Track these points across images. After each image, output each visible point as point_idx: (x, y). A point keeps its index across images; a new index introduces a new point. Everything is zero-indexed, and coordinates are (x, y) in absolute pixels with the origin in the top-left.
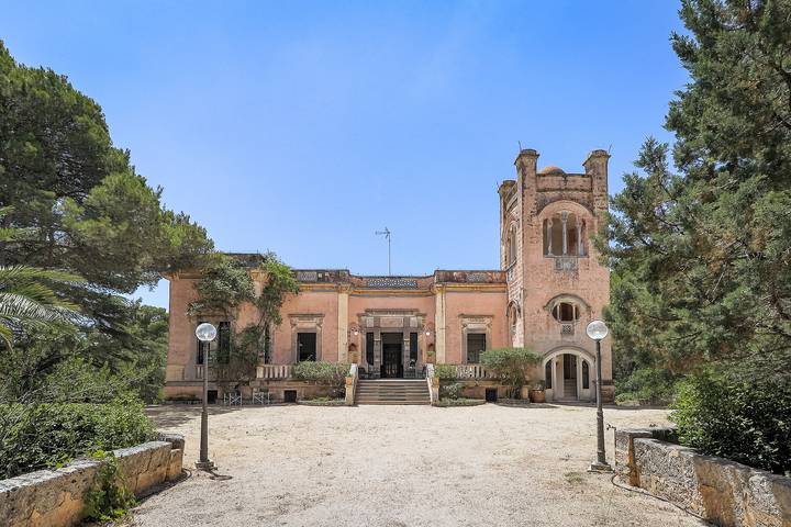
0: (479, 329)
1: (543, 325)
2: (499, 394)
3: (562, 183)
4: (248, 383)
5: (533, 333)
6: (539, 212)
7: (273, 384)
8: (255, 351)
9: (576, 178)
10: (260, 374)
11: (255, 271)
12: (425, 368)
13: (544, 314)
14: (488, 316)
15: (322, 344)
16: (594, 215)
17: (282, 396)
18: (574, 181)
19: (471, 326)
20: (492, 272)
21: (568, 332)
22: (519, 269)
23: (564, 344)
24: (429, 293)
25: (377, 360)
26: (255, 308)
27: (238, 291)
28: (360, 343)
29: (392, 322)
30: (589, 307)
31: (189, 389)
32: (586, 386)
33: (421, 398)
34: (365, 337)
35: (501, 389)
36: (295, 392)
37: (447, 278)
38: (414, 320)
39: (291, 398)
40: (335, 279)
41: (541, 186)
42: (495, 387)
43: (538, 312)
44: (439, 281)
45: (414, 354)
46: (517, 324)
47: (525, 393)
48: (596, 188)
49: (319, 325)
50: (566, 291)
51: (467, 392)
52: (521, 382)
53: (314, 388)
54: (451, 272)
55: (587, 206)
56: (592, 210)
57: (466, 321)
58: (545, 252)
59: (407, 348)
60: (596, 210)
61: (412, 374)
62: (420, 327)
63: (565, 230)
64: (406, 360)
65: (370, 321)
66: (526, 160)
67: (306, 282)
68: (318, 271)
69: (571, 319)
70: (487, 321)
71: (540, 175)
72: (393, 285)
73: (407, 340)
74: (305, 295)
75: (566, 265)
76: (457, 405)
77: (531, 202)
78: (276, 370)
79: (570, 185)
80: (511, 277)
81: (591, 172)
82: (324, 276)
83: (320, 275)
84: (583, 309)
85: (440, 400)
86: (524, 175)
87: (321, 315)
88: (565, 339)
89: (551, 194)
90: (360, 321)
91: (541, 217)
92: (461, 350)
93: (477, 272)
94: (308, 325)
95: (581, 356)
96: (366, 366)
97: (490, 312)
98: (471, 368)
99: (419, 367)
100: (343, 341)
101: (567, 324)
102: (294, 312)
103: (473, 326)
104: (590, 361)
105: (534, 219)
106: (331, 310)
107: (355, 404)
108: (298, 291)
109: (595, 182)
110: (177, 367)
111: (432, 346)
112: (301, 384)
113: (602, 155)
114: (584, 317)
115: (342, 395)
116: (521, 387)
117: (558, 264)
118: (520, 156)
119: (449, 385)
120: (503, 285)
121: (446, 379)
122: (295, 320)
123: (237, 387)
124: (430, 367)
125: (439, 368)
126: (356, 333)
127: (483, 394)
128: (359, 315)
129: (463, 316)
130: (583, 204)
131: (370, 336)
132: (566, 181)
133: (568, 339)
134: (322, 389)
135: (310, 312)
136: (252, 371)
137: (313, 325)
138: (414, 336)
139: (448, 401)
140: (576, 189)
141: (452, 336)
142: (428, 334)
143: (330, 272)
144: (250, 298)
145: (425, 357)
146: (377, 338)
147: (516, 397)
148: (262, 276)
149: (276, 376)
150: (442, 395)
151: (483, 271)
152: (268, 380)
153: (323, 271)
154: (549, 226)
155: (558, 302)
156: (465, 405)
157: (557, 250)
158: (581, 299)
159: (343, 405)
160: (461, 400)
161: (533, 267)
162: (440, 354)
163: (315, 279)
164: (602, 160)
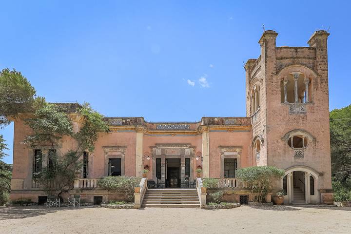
0: (232, 156)
1: (281, 152)
2: (249, 199)
3: (294, 54)
4: (67, 191)
5: (273, 156)
6: (277, 73)
7: (86, 192)
8: (73, 169)
9: (304, 50)
10: (77, 185)
11: (74, 114)
12: (195, 181)
13: (282, 144)
14: (239, 147)
15: (125, 165)
16: (318, 74)
17: (92, 200)
18: (303, 52)
19: (226, 154)
20: (241, 118)
21: (299, 156)
22: (263, 113)
23: (296, 164)
24: (198, 133)
25: (163, 176)
26: (74, 140)
27: (59, 126)
28: (151, 165)
29: (173, 152)
30: (315, 139)
31: (27, 196)
32: (312, 193)
33: (192, 202)
34: (155, 161)
35: (251, 196)
36: (102, 197)
37: (211, 122)
38: (188, 151)
39: (98, 202)
40: (134, 123)
41: (279, 56)
42: (246, 194)
43: (278, 142)
44: (205, 124)
45: (188, 172)
46: (261, 151)
47: (269, 198)
48: (319, 56)
49: (123, 153)
50: (297, 128)
51: (226, 198)
52: (266, 191)
53: (115, 195)
54: (213, 118)
55: (313, 69)
56: (316, 72)
57: (223, 150)
58: (282, 101)
59: (183, 168)
60: (319, 72)
61: (187, 185)
62: (192, 155)
63: (296, 85)
64: (183, 176)
65: (158, 151)
66: (268, 37)
67: (114, 125)
68: (123, 118)
69: (302, 146)
70: (238, 150)
71: (278, 48)
72: (174, 128)
73: (183, 163)
74: (114, 133)
75: (298, 109)
76: (220, 208)
77: (272, 66)
78: (88, 183)
79: (299, 54)
80: (254, 120)
81: (314, 46)
82: (126, 121)
83: (124, 121)
84: (310, 139)
85: (207, 204)
86: (266, 48)
87: (124, 147)
88: (297, 160)
89: (286, 61)
90: (152, 151)
91: (279, 77)
92: (220, 169)
93: (231, 118)
94: (116, 153)
95: (309, 172)
96: (156, 180)
97: (240, 144)
98: (229, 181)
99: (191, 180)
100: (139, 164)
101: (298, 150)
102: (106, 145)
103: (228, 153)
104: (316, 176)
105: (274, 78)
106: (131, 143)
107: (142, 207)
108: (108, 131)
109: (318, 53)
110: (19, 180)
111: (200, 167)
112: (105, 192)
113: (323, 34)
114: (310, 145)
115: (133, 200)
116: (266, 194)
117: (291, 109)
118: (264, 35)
119: (213, 192)
120: (249, 126)
121: (210, 189)
122: (107, 150)
123: (60, 193)
124: (199, 180)
125: (205, 181)
126: (148, 159)
127: (238, 198)
128: (151, 148)
129: (222, 147)
130: (310, 67)
131: (158, 160)
132: (296, 52)
133: (300, 161)
134: (121, 195)
135: (118, 145)
136: (71, 183)
137: (119, 153)
138: (188, 160)
139: (213, 204)
140: (304, 58)
141: (213, 160)
142: (197, 159)
143: (131, 119)
144: (68, 133)
145: (195, 174)
146: (163, 162)
147: (262, 202)
148: (78, 118)
149: (88, 186)
150: (209, 200)
151: (235, 118)
152: (82, 190)
153: (126, 119)
154: (285, 83)
155: (292, 135)
156: (226, 207)
157: (291, 100)
158: (309, 133)
159: (132, 208)
160: (223, 204)
161: (273, 111)
162: (206, 172)
163: (120, 123)
164: (324, 37)
